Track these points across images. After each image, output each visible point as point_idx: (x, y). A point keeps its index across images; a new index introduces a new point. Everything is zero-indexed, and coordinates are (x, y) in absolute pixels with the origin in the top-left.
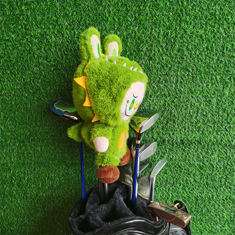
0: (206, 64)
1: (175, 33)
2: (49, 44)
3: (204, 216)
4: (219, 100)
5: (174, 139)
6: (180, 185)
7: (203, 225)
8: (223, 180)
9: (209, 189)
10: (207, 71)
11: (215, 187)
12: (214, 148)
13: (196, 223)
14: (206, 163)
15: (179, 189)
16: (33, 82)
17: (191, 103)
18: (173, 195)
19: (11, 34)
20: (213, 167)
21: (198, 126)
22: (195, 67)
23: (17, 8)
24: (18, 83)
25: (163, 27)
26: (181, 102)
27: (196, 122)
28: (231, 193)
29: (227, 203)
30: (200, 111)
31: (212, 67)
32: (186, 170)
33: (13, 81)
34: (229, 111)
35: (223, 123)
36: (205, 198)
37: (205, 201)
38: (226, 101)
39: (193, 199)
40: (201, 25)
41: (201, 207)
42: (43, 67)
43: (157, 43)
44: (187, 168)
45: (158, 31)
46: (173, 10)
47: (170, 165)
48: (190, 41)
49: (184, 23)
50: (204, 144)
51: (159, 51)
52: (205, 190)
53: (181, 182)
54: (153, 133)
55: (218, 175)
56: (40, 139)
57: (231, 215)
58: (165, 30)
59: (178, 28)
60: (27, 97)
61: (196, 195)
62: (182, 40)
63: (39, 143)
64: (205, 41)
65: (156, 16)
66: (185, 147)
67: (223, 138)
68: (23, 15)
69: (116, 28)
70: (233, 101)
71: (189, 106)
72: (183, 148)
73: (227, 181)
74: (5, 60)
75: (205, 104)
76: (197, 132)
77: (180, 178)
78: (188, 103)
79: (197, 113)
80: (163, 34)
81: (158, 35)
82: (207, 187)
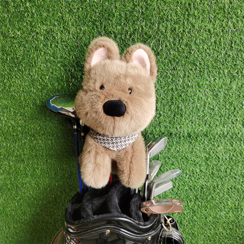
0: (213, 58)
1: (183, 27)
2: (55, 41)
3: (209, 203)
4: (226, 94)
5: (181, 133)
6: (186, 176)
7: (208, 211)
8: (228, 171)
9: (214, 178)
10: (215, 65)
11: (220, 176)
12: (221, 141)
13: (201, 209)
14: (212, 154)
15: (185, 178)
16: (41, 78)
17: (198, 97)
18: (179, 184)
19: (16, 31)
20: (219, 158)
21: (205, 120)
22: (202, 61)
23: (21, 5)
24: (25, 80)
25: (170, 22)
26: (188, 96)
27: (203, 115)
28: (236, 183)
29: (232, 192)
30: (207, 105)
31: (220, 61)
32: (193, 161)
33: (21, 78)
34: (236, 105)
35: (230, 117)
36: (210, 187)
37: (210, 189)
38: (233, 95)
39: (198, 188)
40: (209, 19)
41: (205, 195)
42: (50, 63)
43: (164, 38)
44: (193, 159)
45: (166, 26)
46: (181, 4)
47: (177, 156)
48: (198, 36)
49: (192, 17)
50: (211, 137)
51: (166, 46)
52: (210, 180)
53: (188, 172)
54: (160, 127)
55: (224, 166)
56: (50, 133)
57: (235, 203)
58: (173, 25)
59: (186, 23)
60: (35, 93)
61: (201, 183)
63: (50, 136)
64: (213, 35)
66: (192, 140)
67: (229, 131)
68: (27, 11)
69: (122, 24)
70: (240, 95)
71: (196, 100)
72: (190, 140)
73: (232, 172)
74: (12, 58)
75: (212, 98)
76: (204, 126)
77: (186, 169)
78: (195, 97)
79: (204, 107)
80: (171, 29)
81: (166, 30)
82: (212, 176)
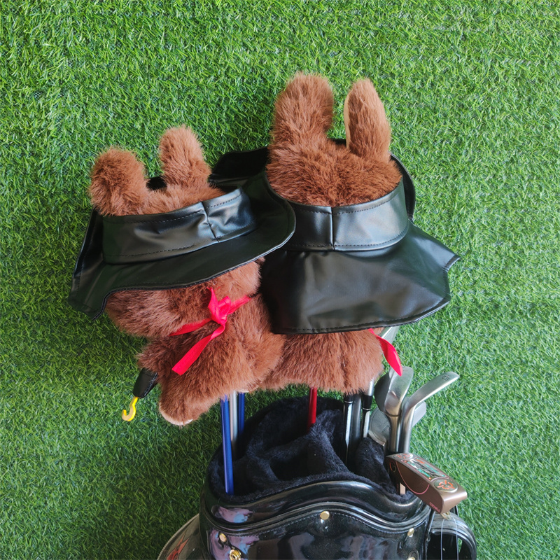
5: (517, 304)
18: (502, 424)
62: (550, 90)
65: (507, 36)
80: (516, 75)
